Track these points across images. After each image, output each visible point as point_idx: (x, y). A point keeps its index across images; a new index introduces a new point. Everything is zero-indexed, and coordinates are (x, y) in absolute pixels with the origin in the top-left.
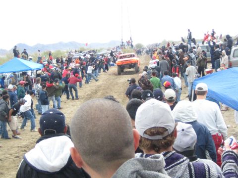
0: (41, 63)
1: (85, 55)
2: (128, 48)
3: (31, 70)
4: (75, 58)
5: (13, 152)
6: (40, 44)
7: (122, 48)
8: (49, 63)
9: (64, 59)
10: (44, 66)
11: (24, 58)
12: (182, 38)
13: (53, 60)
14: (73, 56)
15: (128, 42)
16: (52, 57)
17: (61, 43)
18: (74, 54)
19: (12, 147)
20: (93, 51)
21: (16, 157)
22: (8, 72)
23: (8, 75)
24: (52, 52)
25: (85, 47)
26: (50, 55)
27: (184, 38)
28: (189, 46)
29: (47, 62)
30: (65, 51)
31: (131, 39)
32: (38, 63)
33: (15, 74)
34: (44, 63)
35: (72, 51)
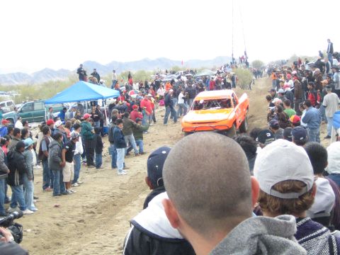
0: (117, 89)
1: (179, 78)
2: (241, 66)
3: (102, 98)
4: (165, 82)
5: (75, 213)
6: (116, 62)
7: (232, 68)
8: (128, 88)
9: (150, 83)
10: (121, 93)
11: (93, 81)
12: (320, 52)
13: (134, 84)
14: (162, 78)
15: (241, 59)
16: (133, 80)
17: (145, 61)
18: (163, 75)
19: (74, 207)
20: (192, 71)
21: (80, 221)
22: (70, 102)
23: (71, 105)
24: (134, 72)
25: (180, 66)
26: (129, 77)
28: (329, 63)
29: (124, 87)
30: (152, 71)
31: (245, 54)
32: (112, 88)
33: (79, 105)
34: (121, 88)
35: (161, 72)
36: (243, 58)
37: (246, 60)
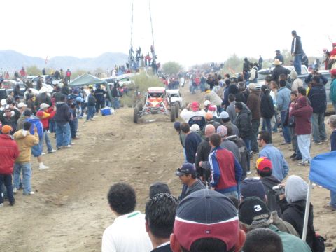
12: (278, 52)
27: (281, 52)
31: (152, 51)
35: (8, 75)
36: (148, 55)
37: (154, 61)
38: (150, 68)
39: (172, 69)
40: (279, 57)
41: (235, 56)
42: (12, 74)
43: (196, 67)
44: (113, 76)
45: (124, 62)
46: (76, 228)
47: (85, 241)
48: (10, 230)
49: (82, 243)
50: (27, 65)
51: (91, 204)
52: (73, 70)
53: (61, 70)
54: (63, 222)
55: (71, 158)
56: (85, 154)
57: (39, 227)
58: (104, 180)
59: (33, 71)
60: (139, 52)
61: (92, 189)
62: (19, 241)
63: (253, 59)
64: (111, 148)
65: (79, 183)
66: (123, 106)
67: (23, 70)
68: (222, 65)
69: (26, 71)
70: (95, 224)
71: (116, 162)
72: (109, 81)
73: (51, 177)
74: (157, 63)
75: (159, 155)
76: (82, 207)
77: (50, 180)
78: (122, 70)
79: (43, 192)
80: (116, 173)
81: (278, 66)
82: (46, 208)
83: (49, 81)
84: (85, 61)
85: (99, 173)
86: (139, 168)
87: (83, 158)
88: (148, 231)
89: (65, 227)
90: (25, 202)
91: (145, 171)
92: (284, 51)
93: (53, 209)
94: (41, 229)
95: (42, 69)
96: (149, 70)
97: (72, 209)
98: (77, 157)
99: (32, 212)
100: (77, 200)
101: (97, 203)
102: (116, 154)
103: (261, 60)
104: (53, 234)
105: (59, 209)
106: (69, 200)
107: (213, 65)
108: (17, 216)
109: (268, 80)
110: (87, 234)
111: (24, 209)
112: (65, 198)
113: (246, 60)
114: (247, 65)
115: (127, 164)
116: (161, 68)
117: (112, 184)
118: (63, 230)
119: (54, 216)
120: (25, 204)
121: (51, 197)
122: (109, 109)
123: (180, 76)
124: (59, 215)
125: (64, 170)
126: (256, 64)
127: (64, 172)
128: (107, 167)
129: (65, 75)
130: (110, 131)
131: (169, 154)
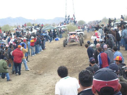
12: (122, 16)
27: (123, 16)
31: (74, 16)
35: (20, 26)
36: (72, 19)
37: (74, 20)
38: (73, 23)
39: (81, 23)
40: (122, 17)
41: (105, 18)
42: (21, 26)
43: (91, 22)
44: (59, 26)
45: (63, 21)
46: (46, 83)
47: (50, 88)
48: (22, 84)
49: (49, 89)
50: (27, 22)
51: (52, 74)
52: (44, 24)
53: (40, 24)
54: (41, 81)
55: (44, 57)
56: (49, 55)
57: (32, 83)
58: (56, 65)
59: (29, 24)
60: (69, 17)
61: (52, 68)
62: (25, 88)
63: (112, 19)
64: (59, 53)
65: (47, 66)
66: (63, 37)
67: (25, 24)
68: (100, 21)
69: (26, 24)
70: (53, 81)
71: (61, 58)
72: (58, 28)
73: (37, 64)
74: (76, 21)
75: (77, 56)
76: (48, 75)
77: (36, 65)
78: (63, 23)
79: (34, 70)
80: (61, 62)
81: (122, 21)
82: (35, 76)
83: (35, 28)
84: (48, 20)
85: (55, 62)
86: (69, 60)
87: (48, 57)
88: (79, 84)
89: (42, 83)
90: (27, 73)
91: (72, 62)
92: (124, 15)
93: (37, 76)
94: (33, 83)
95: (33, 24)
96: (73, 24)
97: (45, 76)
98: (46, 56)
99: (29, 77)
100: (46, 72)
101: (53, 74)
102: (61, 55)
103: (115, 19)
104: (38, 85)
105: (40, 76)
106: (43, 73)
107: (97, 21)
108: (24, 79)
109: (118, 27)
110: (51, 86)
111: (27, 76)
112: (42, 72)
113: (110, 19)
114: (110, 21)
115: (65, 59)
116: (77, 23)
117: (59, 66)
118: (42, 84)
119: (38, 79)
120: (27, 74)
121: (37, 72)
122: (58, 39)
123: (85, 25)
124: (40, 78)
125: (41, 61)
126: (113, 21)
127: (41, 62)
128: (57, 60)
129: (41, 26)
130: (58, 47)
131: (81, 55)
